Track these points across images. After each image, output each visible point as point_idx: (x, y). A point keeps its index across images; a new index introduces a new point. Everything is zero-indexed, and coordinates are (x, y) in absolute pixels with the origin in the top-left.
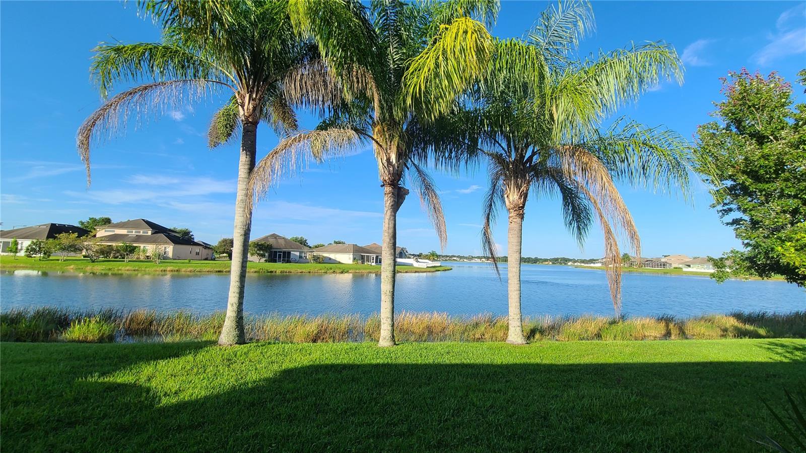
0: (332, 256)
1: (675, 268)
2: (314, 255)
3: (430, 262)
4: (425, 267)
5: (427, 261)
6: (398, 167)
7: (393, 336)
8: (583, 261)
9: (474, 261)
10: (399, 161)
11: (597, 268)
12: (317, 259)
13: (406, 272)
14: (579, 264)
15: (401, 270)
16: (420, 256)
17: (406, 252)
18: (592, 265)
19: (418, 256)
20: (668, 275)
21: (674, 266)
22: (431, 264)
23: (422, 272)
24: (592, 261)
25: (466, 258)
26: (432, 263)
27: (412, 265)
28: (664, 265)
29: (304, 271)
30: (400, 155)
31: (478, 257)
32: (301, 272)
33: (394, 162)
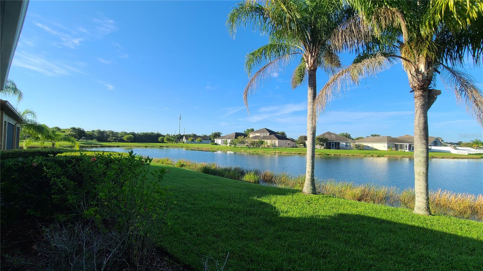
0: (370, 145)
2: (356, 144)
3: (472, 150)
4: (467, 154)
5: (469, 148)
6: (428, 74)
7: (428, 208)
10: (428, 69)
13: (443, 158)
15: (436, 156)
16: (459, 144)
17: (442, 141)
19: (457, 144)
22: (473, 151)
23: (462, 158)
26: (476, 150)
27: (449, 152)
30: (429, 64)
32: (347, 155)
33: (423, 70)
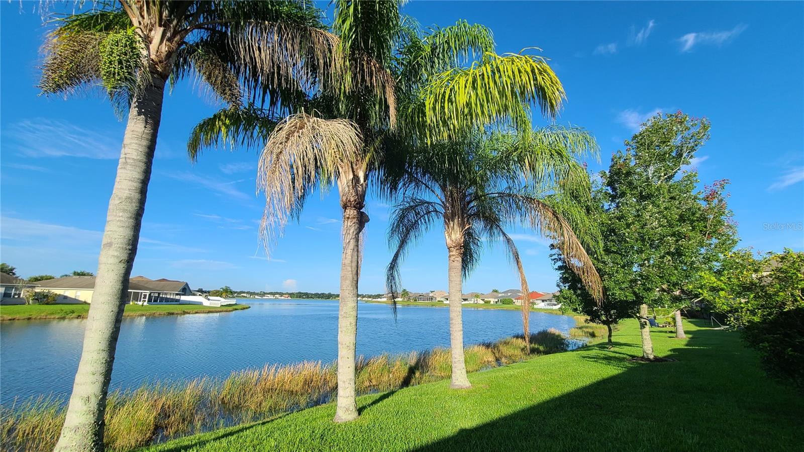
0: (70, 293)
1: (439, 301)
2: (36, 293)
8: (370, 297)
9: (266, 297)
11: (383, 302)
12: (41, 299)
13: (196, 313)
14: (366, 299)
16: (210, 292)
18: (379, 300)
20: (434, 307)
21: (438, 299)
23: (216, 312)
24: (379, 296)
25: (257, 294)
26: (225, 300)
28: (432, 299)
29: (17, 316)
31: (271, 294)
32: (10, 320)
